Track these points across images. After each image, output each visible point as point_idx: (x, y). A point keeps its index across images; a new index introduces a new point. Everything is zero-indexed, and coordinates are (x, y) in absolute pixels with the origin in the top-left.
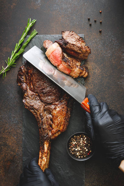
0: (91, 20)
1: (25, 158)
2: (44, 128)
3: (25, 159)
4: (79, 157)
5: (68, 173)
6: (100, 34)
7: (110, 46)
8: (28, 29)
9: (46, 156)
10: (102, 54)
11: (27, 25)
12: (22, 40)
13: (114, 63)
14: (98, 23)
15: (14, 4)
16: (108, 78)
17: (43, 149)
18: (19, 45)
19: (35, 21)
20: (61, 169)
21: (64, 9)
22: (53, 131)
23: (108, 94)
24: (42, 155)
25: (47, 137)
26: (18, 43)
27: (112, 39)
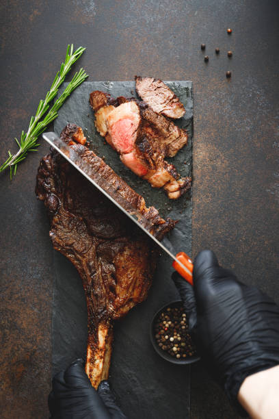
0: (207, 49)
1: (57, 358)
2: (96, 295)
3: (58, 360)
4: (178, 356)
5: (153, 391)
6: (227, 80)
7: (250, 108)
8: (66, 68)
9: (101, 357)
10: (231, 125)
11: (64, 60)
12: (53, 92)
13: (258, 145)
14: (223, 56)
15: (36, 12)
16: (244, 180)
17: (96, 340)
18: (45, 103)
19: (82, 50)
20: (138, 382)
21: (148, 24)
22: (118, 301)
23: (245, 216)
24: (93, 354)
25: (104, 315)
26: (44, 99)
27: (255, 92)
